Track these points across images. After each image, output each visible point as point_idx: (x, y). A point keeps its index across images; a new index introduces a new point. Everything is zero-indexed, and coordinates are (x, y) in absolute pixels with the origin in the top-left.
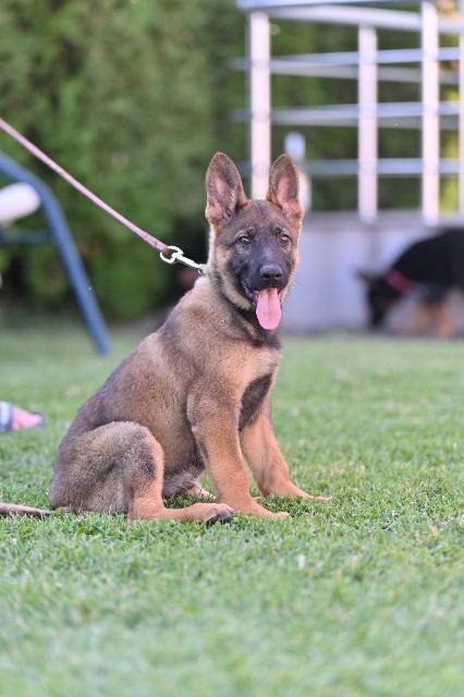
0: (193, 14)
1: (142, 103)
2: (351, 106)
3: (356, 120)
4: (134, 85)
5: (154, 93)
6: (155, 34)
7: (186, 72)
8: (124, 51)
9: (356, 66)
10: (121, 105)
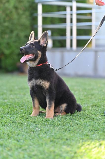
0: (26, 4)
1: (13, 24)
2: (65, 24)
3: (66, 27)
4: (10, 20)
5: (15, 21)
6: (16, 8)
7: (24, 17)
8: (8, 12)
9: (66, 15)
10: (6, 24)
